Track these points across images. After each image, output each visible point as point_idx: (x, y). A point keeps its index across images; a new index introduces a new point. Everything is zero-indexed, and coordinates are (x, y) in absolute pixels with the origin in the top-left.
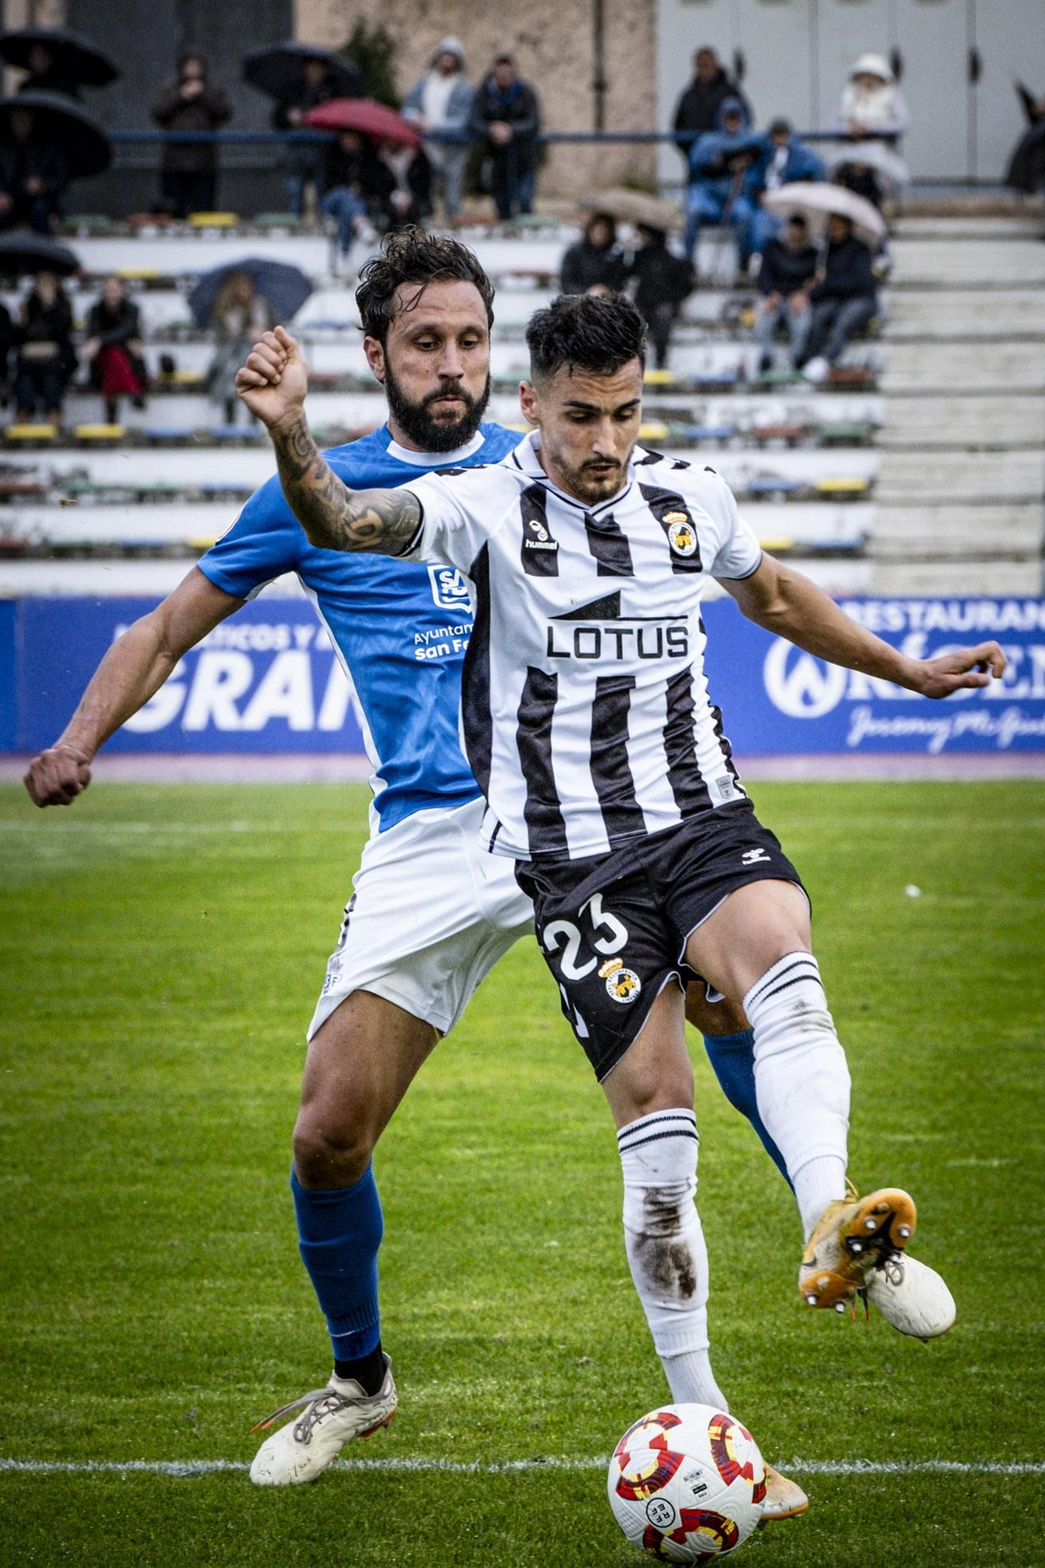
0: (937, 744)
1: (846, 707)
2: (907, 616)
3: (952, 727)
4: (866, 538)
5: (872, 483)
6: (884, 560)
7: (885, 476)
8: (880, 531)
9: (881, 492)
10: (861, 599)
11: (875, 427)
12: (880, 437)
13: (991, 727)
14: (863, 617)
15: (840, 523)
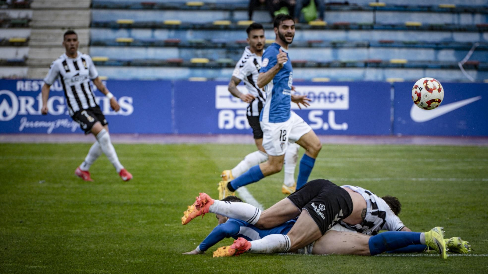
0: (50, 131)
1: (18, 117)
2: (40, 86)
3: (55, 125)
4: (26, 58)
5: (28, 39)
6: (32, 66)
7: (33, 37)
8: (31, 56)
9: (31, 43)
10: (24, 80)
11: (29, 20)
12: (31, 24)
13: (69, 125)
14: (24, 86)
15: (17, 54)
